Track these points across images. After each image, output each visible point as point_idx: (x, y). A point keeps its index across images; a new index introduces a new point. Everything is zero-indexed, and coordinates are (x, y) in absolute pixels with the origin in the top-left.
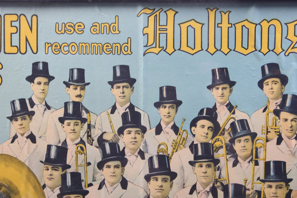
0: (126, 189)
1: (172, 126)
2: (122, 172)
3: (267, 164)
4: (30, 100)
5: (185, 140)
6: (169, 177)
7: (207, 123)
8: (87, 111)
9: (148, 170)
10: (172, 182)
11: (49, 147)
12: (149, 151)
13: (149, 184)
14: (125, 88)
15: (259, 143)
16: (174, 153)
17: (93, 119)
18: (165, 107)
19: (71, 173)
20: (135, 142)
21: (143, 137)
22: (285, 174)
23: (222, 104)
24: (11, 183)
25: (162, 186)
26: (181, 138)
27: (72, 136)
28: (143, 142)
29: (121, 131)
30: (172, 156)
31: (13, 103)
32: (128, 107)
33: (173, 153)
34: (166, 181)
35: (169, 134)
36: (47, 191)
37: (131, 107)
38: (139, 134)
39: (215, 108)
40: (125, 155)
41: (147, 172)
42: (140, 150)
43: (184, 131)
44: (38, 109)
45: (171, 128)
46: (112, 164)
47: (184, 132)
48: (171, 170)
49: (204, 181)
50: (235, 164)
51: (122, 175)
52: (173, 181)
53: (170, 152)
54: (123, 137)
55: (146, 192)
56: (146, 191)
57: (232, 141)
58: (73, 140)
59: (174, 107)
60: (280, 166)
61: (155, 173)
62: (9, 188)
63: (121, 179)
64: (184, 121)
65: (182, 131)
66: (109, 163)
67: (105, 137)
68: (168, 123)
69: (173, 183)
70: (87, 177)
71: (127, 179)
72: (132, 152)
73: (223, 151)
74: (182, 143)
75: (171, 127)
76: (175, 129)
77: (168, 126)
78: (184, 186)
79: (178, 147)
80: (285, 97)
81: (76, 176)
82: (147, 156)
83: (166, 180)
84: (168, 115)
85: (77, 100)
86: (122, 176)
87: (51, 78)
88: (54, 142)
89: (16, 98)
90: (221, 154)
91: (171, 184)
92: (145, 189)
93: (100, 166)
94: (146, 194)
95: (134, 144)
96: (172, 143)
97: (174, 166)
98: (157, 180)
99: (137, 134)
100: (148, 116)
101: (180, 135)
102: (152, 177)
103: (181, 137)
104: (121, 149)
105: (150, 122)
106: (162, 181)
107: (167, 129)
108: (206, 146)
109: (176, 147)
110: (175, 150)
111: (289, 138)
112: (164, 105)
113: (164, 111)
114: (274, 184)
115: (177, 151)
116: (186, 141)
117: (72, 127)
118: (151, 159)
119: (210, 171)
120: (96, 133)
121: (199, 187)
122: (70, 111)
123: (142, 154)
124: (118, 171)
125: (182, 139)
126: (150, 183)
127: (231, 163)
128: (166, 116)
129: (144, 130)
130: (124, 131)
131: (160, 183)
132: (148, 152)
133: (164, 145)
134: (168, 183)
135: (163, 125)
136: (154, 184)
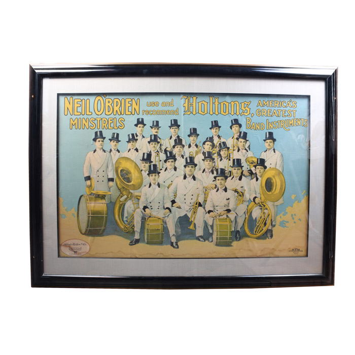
0: (176, 171)
3: (234, 160)
4: (136, 134)
6: (194, 166)
7: (210, 143)
8: (160, 139)
11: (144, 154)
12: (186, 155)
14: (175, 129)
15: (230, 151)
16: (196, 156)
17: (162, 142)
19: (153, 165)
21: (183, 149)
22: (241, 164)
23: (216, 135)
24: (128, 169)
25: (191, 170)
27: (154, 149)
28: (183, 151)
29: (174, 147)
31: (129, 135)
35: (194, 148)
36: (143, 172)
37: (178, 137)
38: (181, 148)
39: (213, 137)
40: (175, 157)
41: (185, 164)
42: (182, 154)
44: (139, 138)
45: (195, 145)
46: (170, 160)
48: (195, 163)
49: (208, 167)
50: (221, 160)
51: (174, 165)
52: (196, 167)
53: (194, 155)
54: (175, 149)
57: (220, 151)
58: (154, 151)
59: (196, 136)
60: (239, 161)
61: (188, 164)
62: (127, 171)
63: (174, 167)
64: (200, 142)
66: (169, 160)
67: (167, 149)
68: (193, 143)
70: (159, 166)
71: (177, 167)
72: (179, 155)
73: (216, 155)
74: (199, 151)
76: (197, 146)
78: (200, 170)
80: (240, 133)
81: (155, 166)
82: (185, 157)
84: (193, 140)
85: (156, 134)
87: (145, 125)
88: (146, 152)
89: (130, 133)
90: (215, 156)
92: (184, 171)
93: (165, 161)
95: (179, 152)
96: (195, 151)
97: (196, 161)
100: (185, 140)
102: (187, 166)
104: (174, 154)
105: (186, 143)
107: (193, 146)
108: (209, 153)
111: (242, 149)
112: (192, 136)
113: (192, 138)
114: (236, 168)
117: (153, 145)
118: (186, 158)
119: (211, 163)
120: (163, 148)
121: (206, 170)
122: (153, 138)
123: (183, 156)
124: (173, 163)
126: (186, 169)
127: (219, 160)
129: (184, 146)
131: (190, 168)
134: (194, 168)
135: (191, 144)
136: (188, 169)
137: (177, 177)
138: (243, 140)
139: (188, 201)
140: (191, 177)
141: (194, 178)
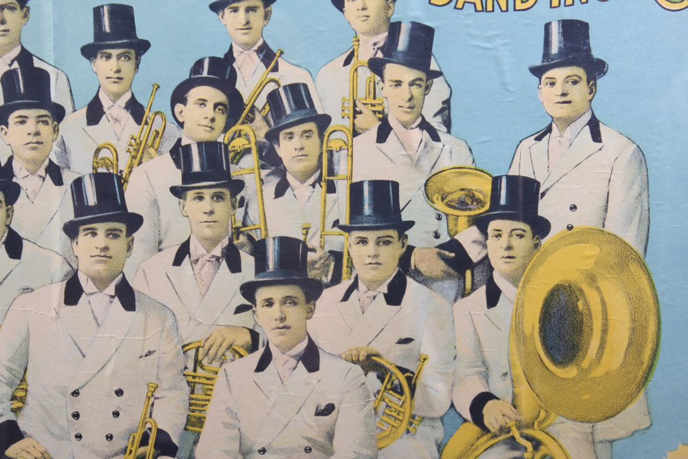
0: (19, 258)
1: (126, 103)
2: (8, 216)
3: (356, 189)
5: (160, 135)
6: (122, 227)
7: (213, 95)
9: (72, 210)
10: (131, 238)
12: (73, 166)
13: (74, 245)
14: (6, 10)
15: (335, 140)
16: (134, 169)
18: (109, 57)
20: (37, 143)
21: (56, 130)
22: (398, 211)
23: (247, 46)
25: (106, 249)
26: (150, 131)
28: (56, 143)
30: (129, 174)
32: (16, 59)
33: (131, 168)
34: (116, 236)
35: (120, 122)
37: (25, 58)
38: (46, 123)
39: (230, 56)
40: (13, 175)
41: (70, 216)
42: (51, 162)
43: (157, 113)
45: (125, 108)
47: (157, 117)
48: (127, 210)
49: (208, 232)
50: (280, 191)
51: (8, 223)
52: (134, 235)
54: (6, 133)
55: (69, 264)
56: (69, 260)
57: (273, 136)
59: (130, 55)
60: (385, 193)
61: (89, 217)
63: (6, 235)
64: (156, 89)
65: (151, 115)
68: (116, 97)
69: (133, 240)
71: (21, 234)
72: (31, 167)
73: (250, 161)
74: (153, 143)
75: (124, 105)
76: (136, 109)
77: (116, 103)
78: (160, 247)
79: (143, 153)
80: (394, 29)
82: (68, 177)
83: (117, 232)
84: (116, 75)
86: (8, 226)
90: (247, 168)
91: (128, 244)
92: (67, 256)
94: (69, 268)
95: (34, 149)
96: (129, 143)
97: (134, 200)
98: (94, 234)
99: (40, 123)
100: (68, 79)
101: (146, 123)
102: (82, 228)
103: (151, 129)
104: (3, 162)
105: (72, 95)
106: (108, 235)
107: (115, 110)
108: (211, 150)
109: (138, 152)
110: (136, 162)
111: (406, 126)
112: (105, 53)
113: (105, 66)
114: (372, 236)
115: (140, 163)
116: (161, 138)
118: (78, 184)
119: (222, 208)
121: (196, 248)
123: (55, 173)
125: (153, 134)
126: (77, 242)
127: (270, 188)
128: (111, 78)
129: (58, 113)
131: (101, 240)
132: (70, 168)
133: (108, 148)
134: (122, 241)
135: (105, 101)
136: (89, 245)
137: (28, 290)
138: (408, 74)
139: (96, 424)
140: (111, 289)
141: (127, 296)
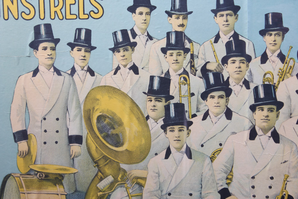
0: (231, 120)
1: (278, 55)
2: (227, 102)
4: (132, 30)
5: (292, 68)
6: (275, 107)
8: (190, 41)
9: (254, 99)
10: (278, 112)
11: (152, 78)
12: (254, 81)
13: (254, 114)
14: (228, 16)
16: (280, 83)
17: (196, 49)
18: (271, 35)
19: (174, 104)
20: (239, 71)
21: (248, 66)
24: (115, 115)
25: (267, 116)
26: (288, 66)
27: (175, 66)
28: (247, 71)
29: (225, 61)
30: (278, 85)
31: (115, 34)
32: (232, 36)
33: (279, 82)
34: (272, 111)
35: (275, 63)
36: (150, 122)
37: (236, 36)
38: (243, 63)
40: (229, 85)
41: (253, 102)
42: (245, 79)
43: (291, 59)
44: (140, 40)
45: (277, 56)
46: (216, 94)
47: (291, 60)
48: (277, 100)
51: (227, 105)
52: (280, 111)
53: (276, 81)
54: (227, 67)
55: (252, 122)
56: (252, 121)
58: (176, 71)
59: (280, 34)
61: (260, 103)
62: (112, 119)
63: (226, 110)
64: (291, 48)
65: (288, 59)
66: (213, 94)
67: (209, 67)
68: (274, 52)
69: (279, 113)
70: (190, 108)
71: (232, 109)
72: (237, 81)
74: (289, 71)
75: (277, 55)
76: (282, 57)
77: (274, 54)
78: (291, 116)
79: (284, 76)
81: (179, 107)
82: (252, 86)
83: (272, 109)
84: (274, 43)
85: (180, 29)
86: (227, 106)
87: (153, 8)
88: (156, 73)
89: (118, 28)
91: (277, 114)
92: (251, 119)
93: (204, 96)
94: (251, 124)
95: (238, 74)
96: (278, 72)
97: (280, 96)
98: (263, 110)
99: (241, 63)
100: (253, 45)
101: (286, 63)
102: (257, 107)
103: (288, 65)
104: (225, 79)
105: (255, 51)
106: (268, 111)
107: (273, 57)
109: (282, 75)
110: (281, 79)
112: (270, 33)
115: (283, 80)
116: (292, 69)
117: (174, 57)
118: (256, 89)
120: (199, 64)
122: (173, 41)
123: (247, 84)
124: (223, 101)
125: (289, 67)
126: (255, 113)
128: (271, 44)
129: (249, 59)
130: (228, 61)
131: (265, 112)
132: (253, 82)
133: (270, 74)
135: (269, 54)
136: (260, 115)
137: (234, 133)
139: (261, 191)
140: (269, 134)
141: (276, 137)
